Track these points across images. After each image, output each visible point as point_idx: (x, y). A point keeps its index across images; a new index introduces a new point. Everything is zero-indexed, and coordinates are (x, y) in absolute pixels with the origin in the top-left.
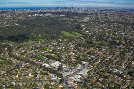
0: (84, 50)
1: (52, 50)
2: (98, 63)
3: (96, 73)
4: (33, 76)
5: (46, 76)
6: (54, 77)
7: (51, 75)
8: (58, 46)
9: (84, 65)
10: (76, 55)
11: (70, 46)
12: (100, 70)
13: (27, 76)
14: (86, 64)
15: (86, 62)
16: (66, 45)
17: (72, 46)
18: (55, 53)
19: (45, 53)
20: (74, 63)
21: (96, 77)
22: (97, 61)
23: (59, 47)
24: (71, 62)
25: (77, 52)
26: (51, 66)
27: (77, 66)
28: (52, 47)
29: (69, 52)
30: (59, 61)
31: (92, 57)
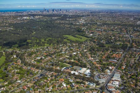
0: (101, 54)
1: (68, 56)
2: (124, 67)
3: (129, 77)
4: (68, 86)
5: (83, 85)
6: (92, 85)
7: (87, 83)
8: (72, 51)
9: (111, 70)
10: (97, 60)
11: (83, 50)
12: (132, 75)
13: (62, 86)
14: (113, 69)
15: (112, 67)
16: (79, 50)
17: (86, 50)
18: (74, 59)
19: (64, 59)
20: (100, 68)
21: (133, 82)
22: (122, 65)
23: (74, 52)
24: (97, 67)
25: (96, 57)
26: (81, 73)
27: (106, 72)
28: (67, 53)
29: (87, 57)
30: (84, 67)
31: (114, 61)
